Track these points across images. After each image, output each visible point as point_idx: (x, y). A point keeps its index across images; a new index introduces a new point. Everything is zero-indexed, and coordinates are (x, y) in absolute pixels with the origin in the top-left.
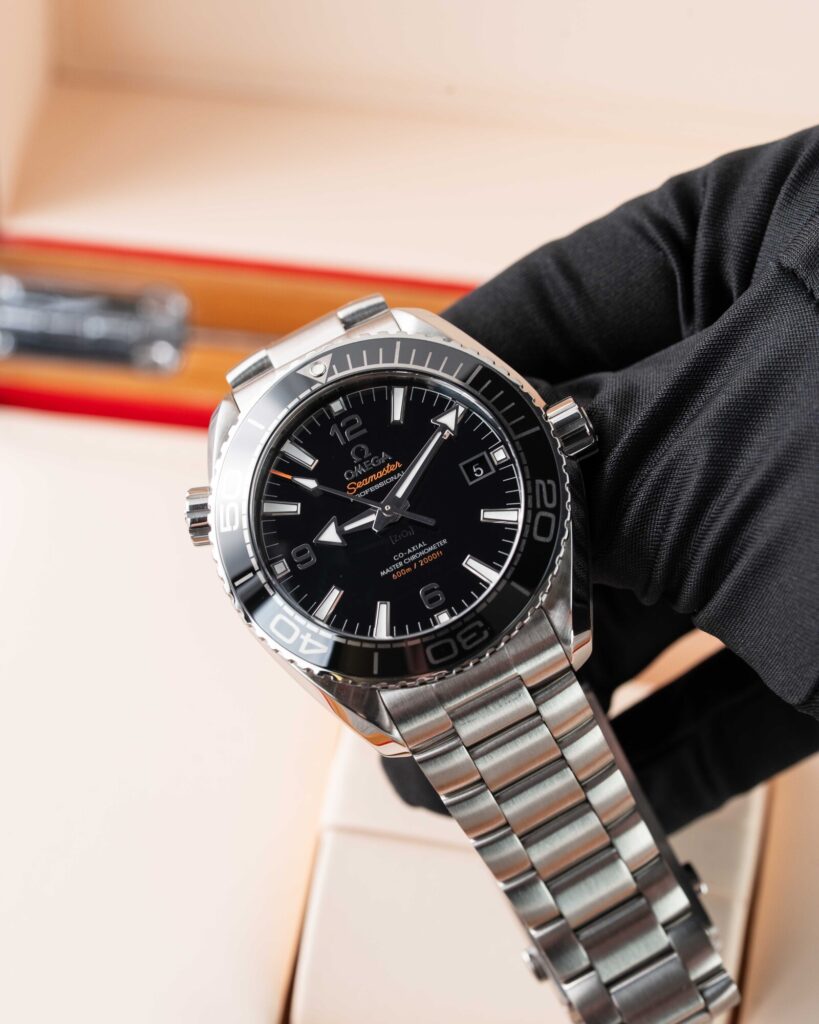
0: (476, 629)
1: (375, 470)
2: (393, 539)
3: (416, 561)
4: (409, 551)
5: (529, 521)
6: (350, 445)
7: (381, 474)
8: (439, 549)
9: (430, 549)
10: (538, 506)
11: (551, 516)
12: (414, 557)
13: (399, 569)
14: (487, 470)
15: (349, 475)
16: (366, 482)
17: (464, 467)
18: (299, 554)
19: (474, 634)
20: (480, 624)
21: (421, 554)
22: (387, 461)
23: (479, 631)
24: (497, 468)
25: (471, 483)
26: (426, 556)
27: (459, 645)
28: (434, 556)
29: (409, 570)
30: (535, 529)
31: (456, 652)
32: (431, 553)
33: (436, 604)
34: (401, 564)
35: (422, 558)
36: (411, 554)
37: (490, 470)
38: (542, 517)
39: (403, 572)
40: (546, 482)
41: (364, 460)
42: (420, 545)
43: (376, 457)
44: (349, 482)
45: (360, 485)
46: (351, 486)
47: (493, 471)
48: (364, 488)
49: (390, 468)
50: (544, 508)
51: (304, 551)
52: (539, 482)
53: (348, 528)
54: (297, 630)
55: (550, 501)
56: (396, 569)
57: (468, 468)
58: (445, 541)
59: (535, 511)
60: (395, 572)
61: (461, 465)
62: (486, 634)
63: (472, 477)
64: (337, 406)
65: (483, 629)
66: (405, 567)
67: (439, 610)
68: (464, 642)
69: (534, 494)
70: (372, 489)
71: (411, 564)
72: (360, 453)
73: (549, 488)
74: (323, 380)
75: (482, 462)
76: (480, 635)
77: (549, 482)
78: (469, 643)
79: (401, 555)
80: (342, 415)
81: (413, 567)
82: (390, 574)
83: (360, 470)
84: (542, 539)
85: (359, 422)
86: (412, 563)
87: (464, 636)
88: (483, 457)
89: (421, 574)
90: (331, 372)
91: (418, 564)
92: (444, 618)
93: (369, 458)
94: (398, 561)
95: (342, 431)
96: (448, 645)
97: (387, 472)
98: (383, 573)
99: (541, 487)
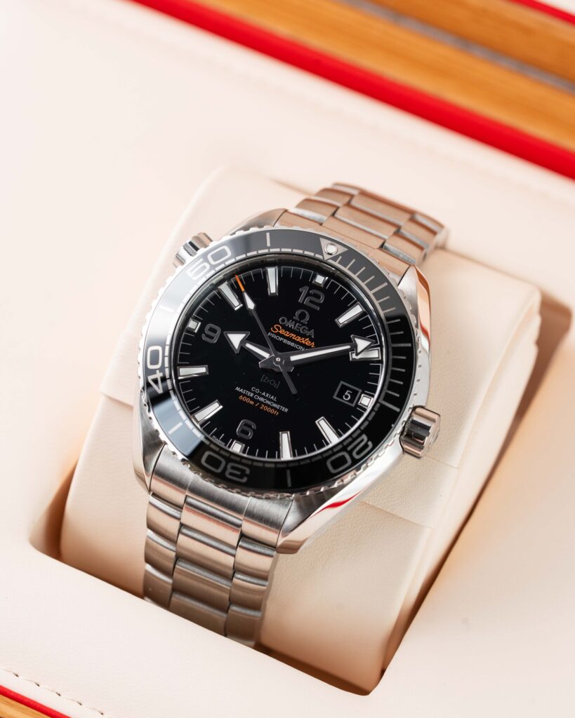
0: (243, 472)
1: (298, 334)
2: (264, 378)
3: (261, 403)
4: (264, 394)
5: (335, 450)
6: (302, 306)
7: (299, 339)
8: (279, 411)
9: (275, 405)
10: (349, 448)
11: (349, 462)
12: (262, 399)
13: (248, 397)
14: (351, 401)
15: (283, 321)
16: (287, 334)
17: (343, 385)
18: (212, 330)
19: (239, 473)
20: (248, 471)
21: (267, 402)
22: (310, 337)
23: (243, 474)
24: (357, 406)
25: (335, 397)
26: (269, 406)
27: (225, 469)
28: (272, 411)
29: (252, 403)
30: (333, 458)
31: (219, 471)
32: (272, 408)
33: (243, 436)
34: (252, 395)
35: (265, 404)
36: (263, 396)
37: (352, 403)
38: (343, 456)
39: (248, 400)
40: (368, 441)
41: (299, 322)
42: (272, 397)
43: (307, 328)
44: (279, 324)
45: (282, 332)
46: (277, 327)
47: (353, 405)
48: (282, 336)
49: (307, 342)
50: (350, 453)
51: (215, 331)
52: (364, 437)
53: (249, 346)
54: (159, 366)
55: (358, 453)
56: (247, 395)
57: (344, 389)
58: (286, 410)
59: (344, 449)
60: (244, 395)
61: (342, 382)
62: (245, 480)
63: (340, 395)
64: (320, 279)
65: (246, 475)
66: (252, 399)
67: (240, 440)
68: (229, 470)
69: (354, 440)
70: (285, 341)
71: (256, 401)
72: (302, 316)
73: (366, 446)
74: (327, 257)
75: (354, 394)
76: (241, 477)
77: (370, 444)
78: (231, 474)
79: (258, 391)
80: (317, 287)
81: (255, 403)
82: (240, 394)
83: (291, 325)
84: (330, 468)
85: (322, 300)
86: (258, 401)
87: (233, 468)
88: (358, 392)
89: (254, 412)
90: (335, 259)
91: (260, 406)
92: (237, 448)
93: (303, 324)
94: (252, 392)
95: (308, 295)
96: (220, 462)
97: (303, 342)
98: (238, 389)
99: (362, 440)
